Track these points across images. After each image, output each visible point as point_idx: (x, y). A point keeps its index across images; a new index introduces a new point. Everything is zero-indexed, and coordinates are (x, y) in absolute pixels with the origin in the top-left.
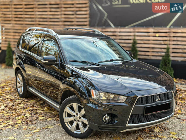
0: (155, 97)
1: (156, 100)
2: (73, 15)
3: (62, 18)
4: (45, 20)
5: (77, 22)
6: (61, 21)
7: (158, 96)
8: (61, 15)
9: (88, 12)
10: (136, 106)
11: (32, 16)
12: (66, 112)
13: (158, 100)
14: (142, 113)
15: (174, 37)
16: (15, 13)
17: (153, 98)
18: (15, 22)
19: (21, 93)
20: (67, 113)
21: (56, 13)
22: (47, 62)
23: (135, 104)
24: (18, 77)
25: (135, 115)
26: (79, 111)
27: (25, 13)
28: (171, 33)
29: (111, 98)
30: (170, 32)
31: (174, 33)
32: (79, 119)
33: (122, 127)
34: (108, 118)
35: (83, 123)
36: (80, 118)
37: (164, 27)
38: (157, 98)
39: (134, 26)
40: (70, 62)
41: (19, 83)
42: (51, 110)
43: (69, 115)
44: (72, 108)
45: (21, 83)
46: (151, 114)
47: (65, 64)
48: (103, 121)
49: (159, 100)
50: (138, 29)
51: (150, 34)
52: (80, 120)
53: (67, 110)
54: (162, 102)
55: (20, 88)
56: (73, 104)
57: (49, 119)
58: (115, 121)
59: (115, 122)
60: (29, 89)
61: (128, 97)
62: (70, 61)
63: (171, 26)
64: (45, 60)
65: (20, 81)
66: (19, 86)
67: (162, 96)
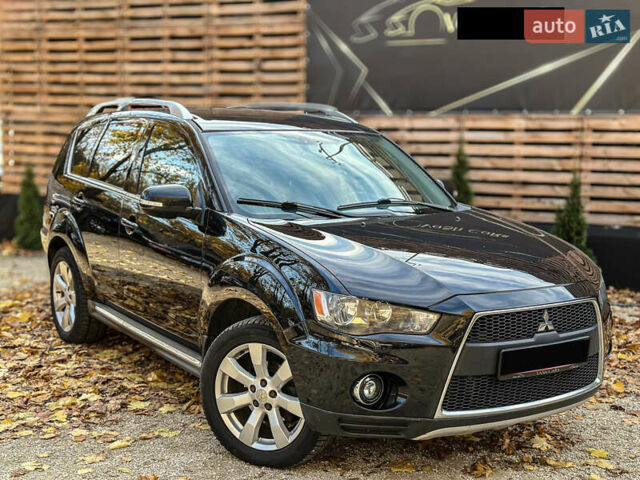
0: (536, 315)
1: (540, 330)
2: (250, 72)
3: (211, 83)
4: (154, 90)
5: (265, 96)
6: (210, 95)
7: (546, 316)
8: (211, 72)
9: (302, 64)
10: (469, 345)
11: (109, 79)
12: (224, 374)
13: (547, 330)
14: (489, 371)
15: (595, 145)
16: (51, 68)
17: (528, 320)
18: (51, 100)
19: (67, 329)
20: (230, 378)
21: (192, 68)
22: (161, 205)
23: (467, 341)
24: (59, 272)
25: (466, 377)
26: (272, 373)
27: (85, 68)
28: (585, 133)
29: (384, 319)
30: (582, 130)
31: (595, 131)
32: (270, 400)
33: (419, 419)
34: (373, 388)
35: (283, 412)
36: (273, 394)
37: (561, 113)
38: (543, 321)
39: (459, 110)
40: (240, 206)
41: (60, 295)
42: (171, 381)
43: (236, 387)
44: (245, 362)
45: (67, 293)
46: (520, 375)
47: (223, 211)
48: (354, 398)
49: (550, 328)
50: (474, 120)
51: (512, 136)
52: (274, 402)
53: (230, 367)
54: (562, 335)
55: (63, 310)
56: (250, 345)
57: (164, 409)
58: (399, 399)
59: (396, 403)
60: (95, 311)
61: (442, 314)
62: (238, 202)
63: (584, 109)
64: (152, 200)
65: (64, 285)
66: (61, 304)
67: (561, 316)
